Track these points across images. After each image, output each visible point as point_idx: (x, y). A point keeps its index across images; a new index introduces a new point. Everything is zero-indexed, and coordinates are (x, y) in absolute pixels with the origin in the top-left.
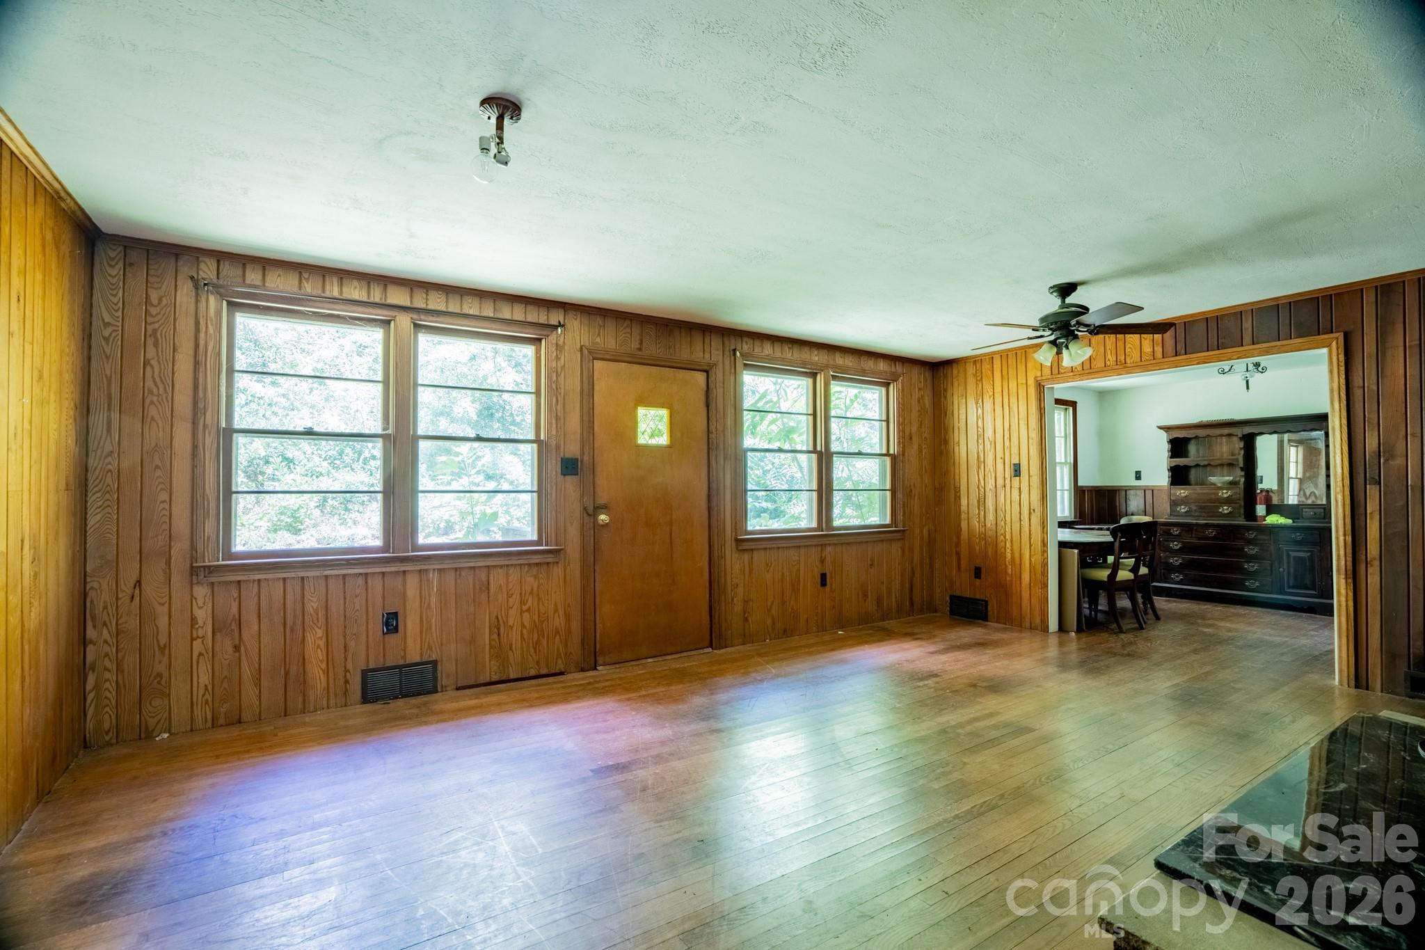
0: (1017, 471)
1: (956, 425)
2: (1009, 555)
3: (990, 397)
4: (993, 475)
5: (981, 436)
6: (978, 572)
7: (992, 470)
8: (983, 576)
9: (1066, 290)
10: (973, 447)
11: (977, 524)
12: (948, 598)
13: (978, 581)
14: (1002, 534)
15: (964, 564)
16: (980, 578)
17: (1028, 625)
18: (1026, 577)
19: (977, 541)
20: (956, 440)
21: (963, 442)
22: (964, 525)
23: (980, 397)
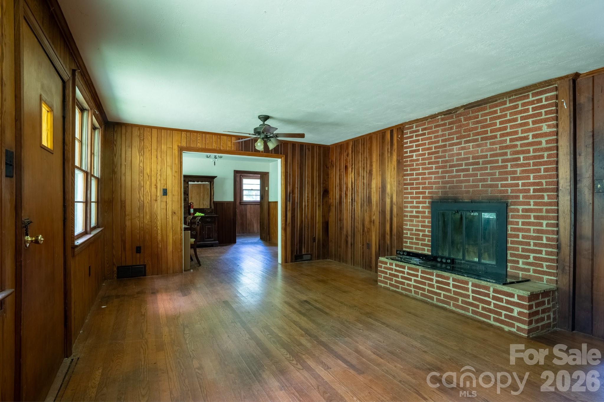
0: (165, 192)
1: (123, 163)
2: (159, 237)
3: (149, 151)
4: (150, 194)
5: (142, 172)
6: (138, 250)
7: (149, 191)
8: (142, 251)
9: (265, 118)
10: (136, 177)
11: (138, 222)
12: (115, 269)
13: (138, 255)
14: (155, 227)
15: (128, 246)
16: (140, 253)
17: (171, 272)
18: (170, 248)
19: (138, 232)
20: (123, 172)
21: (128, 173)
22: (128, 223)
23: (142, 150)
